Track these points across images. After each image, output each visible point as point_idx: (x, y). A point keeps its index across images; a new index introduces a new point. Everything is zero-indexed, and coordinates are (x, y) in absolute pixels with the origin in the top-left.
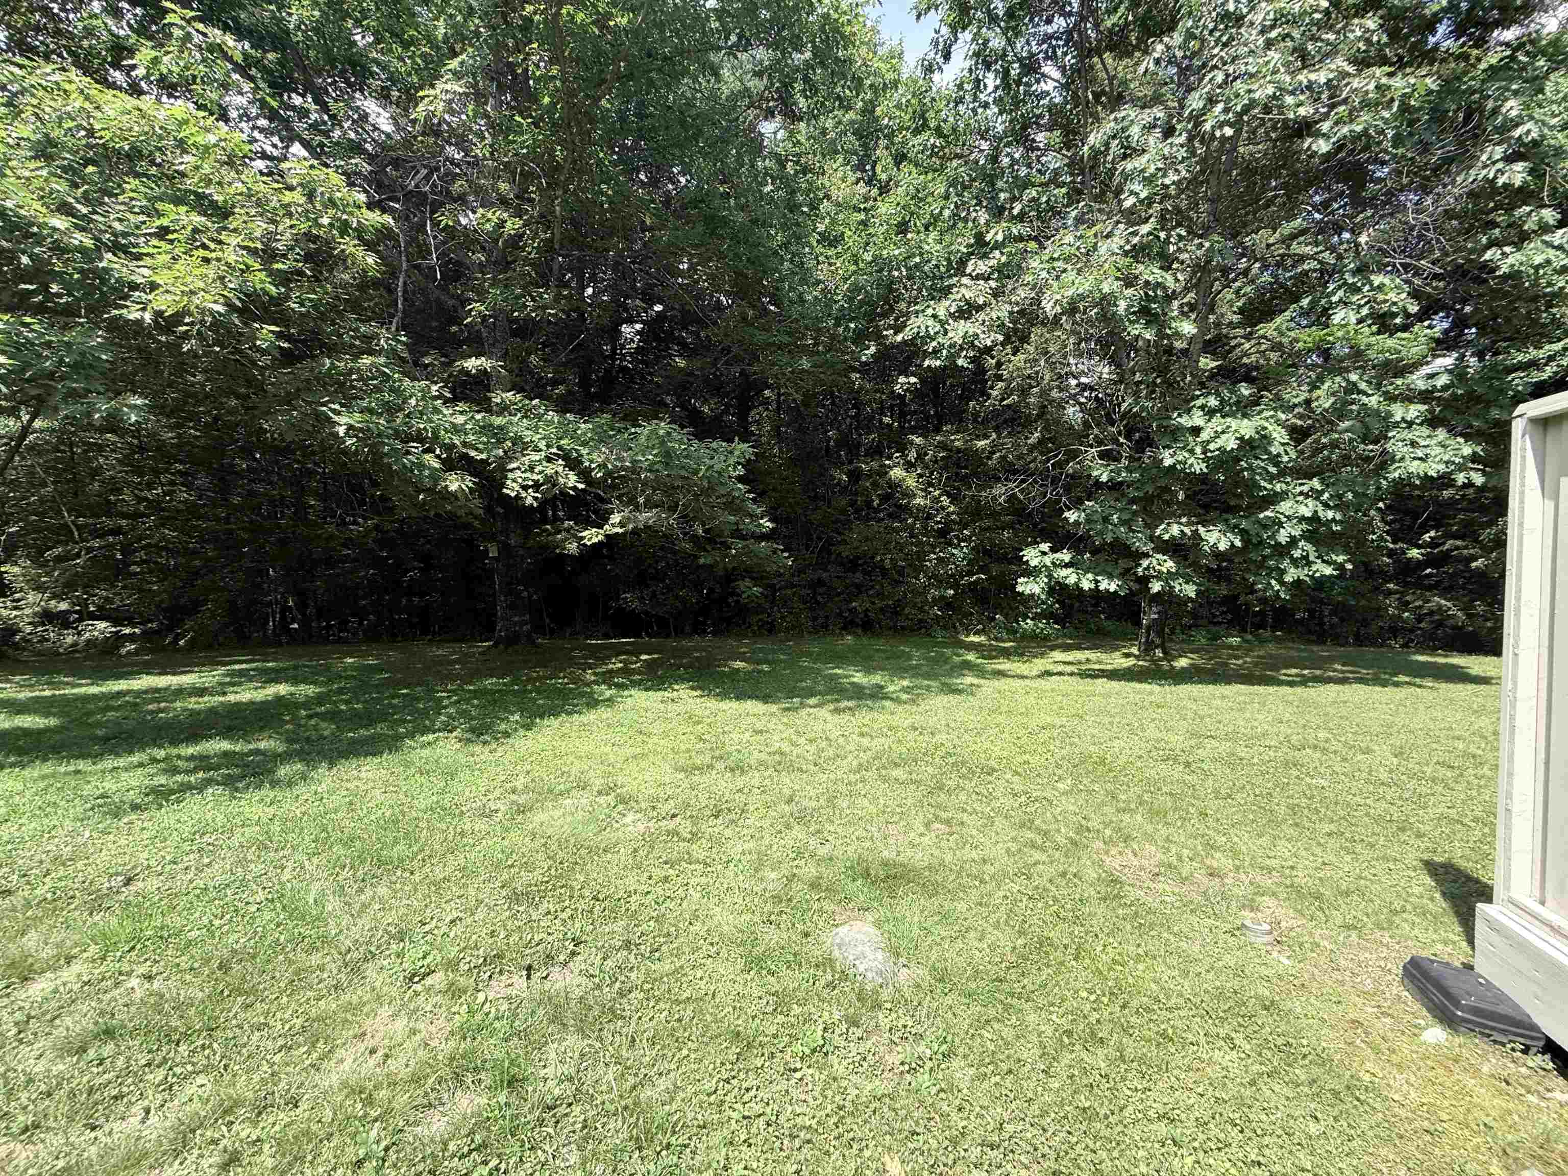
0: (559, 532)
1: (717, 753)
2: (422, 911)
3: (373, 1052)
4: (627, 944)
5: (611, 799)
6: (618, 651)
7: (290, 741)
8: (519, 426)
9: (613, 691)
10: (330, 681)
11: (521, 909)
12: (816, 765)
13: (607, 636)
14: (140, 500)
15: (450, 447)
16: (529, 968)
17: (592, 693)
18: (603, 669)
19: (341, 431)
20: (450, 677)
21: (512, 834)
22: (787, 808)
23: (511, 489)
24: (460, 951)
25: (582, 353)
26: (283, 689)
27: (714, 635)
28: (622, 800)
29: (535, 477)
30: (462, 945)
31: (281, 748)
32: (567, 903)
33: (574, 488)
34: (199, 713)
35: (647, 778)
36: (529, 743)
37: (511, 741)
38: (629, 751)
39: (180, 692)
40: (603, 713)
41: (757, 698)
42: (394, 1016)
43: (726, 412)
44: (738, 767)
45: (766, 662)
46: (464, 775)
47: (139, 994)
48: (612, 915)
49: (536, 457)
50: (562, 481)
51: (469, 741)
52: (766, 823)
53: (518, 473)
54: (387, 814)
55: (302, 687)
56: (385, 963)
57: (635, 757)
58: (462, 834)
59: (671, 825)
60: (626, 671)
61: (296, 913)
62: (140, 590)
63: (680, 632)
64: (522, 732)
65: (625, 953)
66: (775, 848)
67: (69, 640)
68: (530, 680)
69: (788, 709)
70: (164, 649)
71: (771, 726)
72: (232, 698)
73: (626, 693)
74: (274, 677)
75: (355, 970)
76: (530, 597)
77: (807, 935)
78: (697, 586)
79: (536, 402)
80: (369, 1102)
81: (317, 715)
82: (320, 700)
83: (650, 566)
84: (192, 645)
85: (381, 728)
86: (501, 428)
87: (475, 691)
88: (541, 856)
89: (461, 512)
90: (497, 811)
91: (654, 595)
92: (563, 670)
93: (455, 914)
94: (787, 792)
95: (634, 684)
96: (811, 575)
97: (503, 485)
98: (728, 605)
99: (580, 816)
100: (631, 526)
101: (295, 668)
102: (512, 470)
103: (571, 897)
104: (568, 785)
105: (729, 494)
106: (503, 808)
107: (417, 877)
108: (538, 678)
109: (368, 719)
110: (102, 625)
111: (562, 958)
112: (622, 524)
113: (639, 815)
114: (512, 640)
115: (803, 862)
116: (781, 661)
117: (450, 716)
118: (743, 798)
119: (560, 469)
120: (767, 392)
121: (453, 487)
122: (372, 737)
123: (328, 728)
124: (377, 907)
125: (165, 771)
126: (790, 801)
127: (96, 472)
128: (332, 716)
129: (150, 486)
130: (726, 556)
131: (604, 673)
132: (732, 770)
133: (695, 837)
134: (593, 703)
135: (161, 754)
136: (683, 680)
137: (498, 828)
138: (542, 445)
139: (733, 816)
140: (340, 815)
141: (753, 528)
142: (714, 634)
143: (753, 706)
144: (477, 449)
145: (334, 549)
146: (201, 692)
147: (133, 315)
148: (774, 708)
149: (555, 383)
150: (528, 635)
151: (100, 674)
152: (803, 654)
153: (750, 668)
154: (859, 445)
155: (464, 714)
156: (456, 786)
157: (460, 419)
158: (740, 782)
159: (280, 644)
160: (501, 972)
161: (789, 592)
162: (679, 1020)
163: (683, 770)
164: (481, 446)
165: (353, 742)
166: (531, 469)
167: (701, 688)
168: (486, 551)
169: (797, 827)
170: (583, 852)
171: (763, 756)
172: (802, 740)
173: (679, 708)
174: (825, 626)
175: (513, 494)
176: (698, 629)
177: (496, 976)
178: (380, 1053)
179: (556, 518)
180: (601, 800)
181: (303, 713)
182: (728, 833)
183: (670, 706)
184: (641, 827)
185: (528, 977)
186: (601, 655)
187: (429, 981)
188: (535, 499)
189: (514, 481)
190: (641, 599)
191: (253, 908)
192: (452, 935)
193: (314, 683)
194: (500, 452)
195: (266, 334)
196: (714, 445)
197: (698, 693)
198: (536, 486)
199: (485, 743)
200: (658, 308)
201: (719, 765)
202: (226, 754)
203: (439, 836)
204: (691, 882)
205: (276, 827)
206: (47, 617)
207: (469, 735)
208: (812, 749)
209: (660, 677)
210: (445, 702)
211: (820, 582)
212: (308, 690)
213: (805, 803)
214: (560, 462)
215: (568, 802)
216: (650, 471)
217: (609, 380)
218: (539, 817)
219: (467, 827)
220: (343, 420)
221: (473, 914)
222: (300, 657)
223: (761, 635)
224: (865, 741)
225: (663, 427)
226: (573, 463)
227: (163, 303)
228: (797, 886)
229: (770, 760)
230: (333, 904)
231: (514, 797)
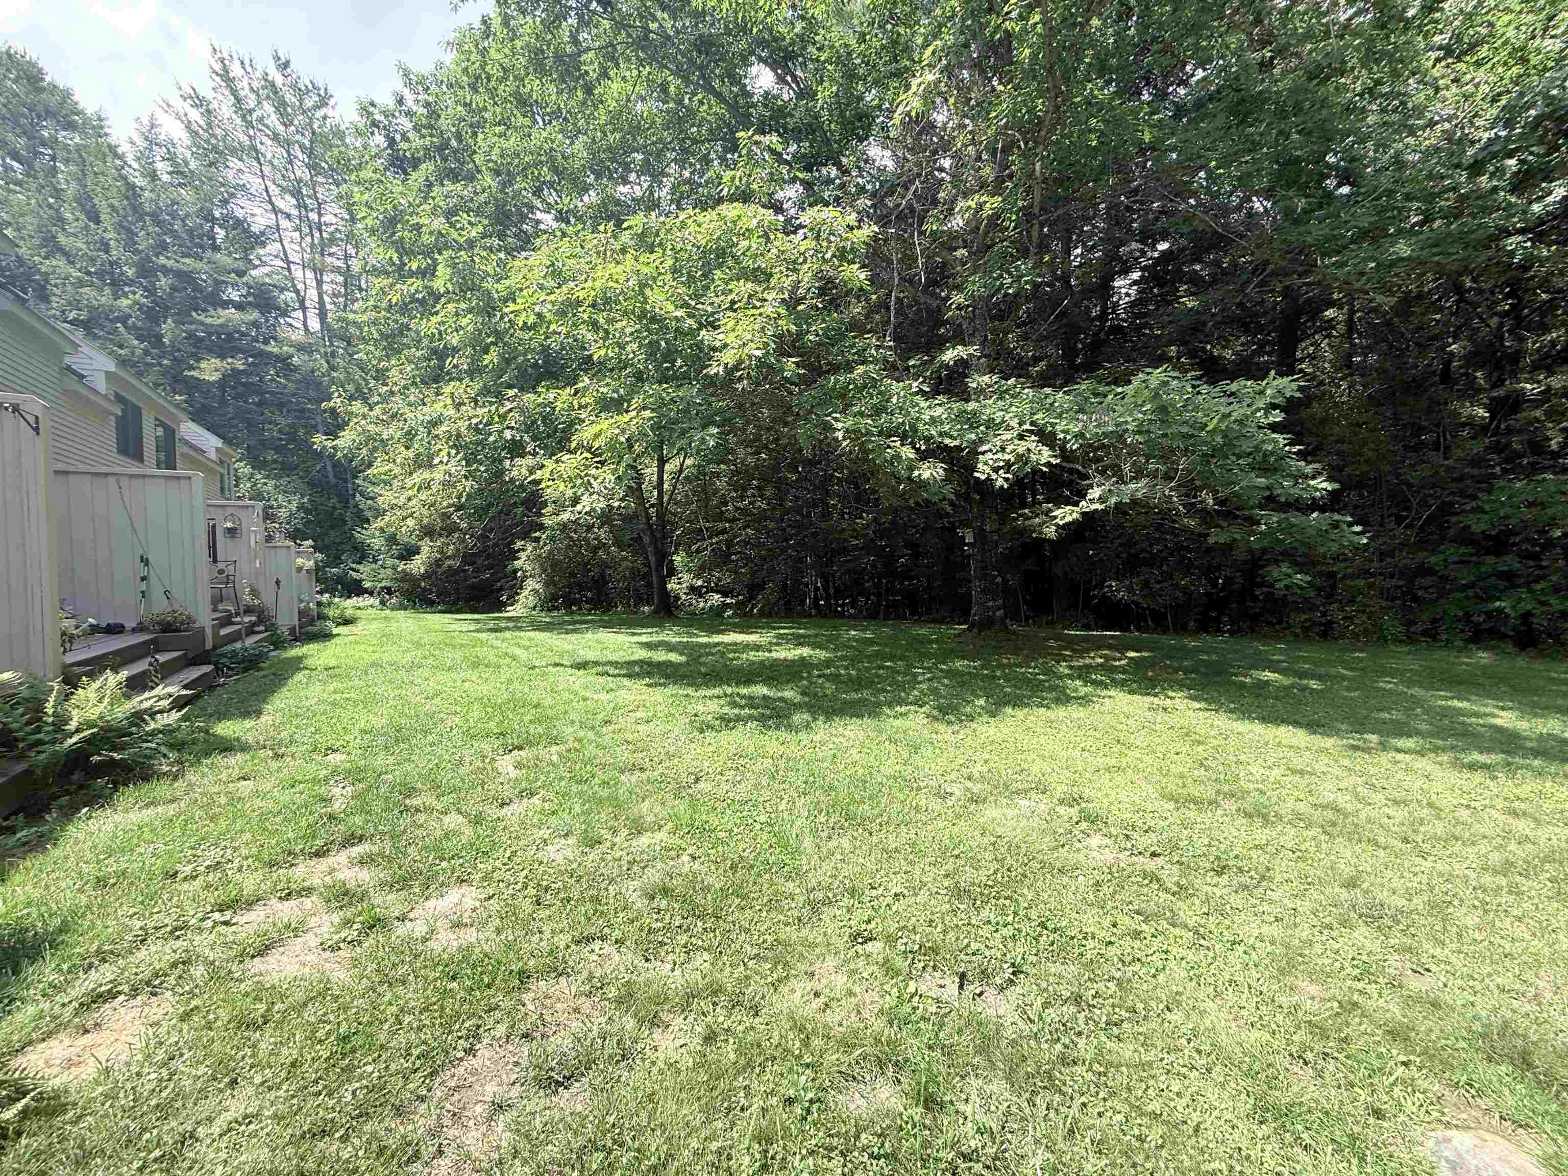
0: (1037, 516)
1: (1226, 788)
2: (872, 875)
3: (817, 995)
4: (1077, 999)
5: (1074, 812)
6: (1099, 644)
7: (804, 694)
8: (991, 409)
9: (1089, 689)
10: (836, 649)
11: (962, 907)
12: (1406, 841)
13: (1087, 627)
14: (737, 509)
15: (928, 439)
16: (963, 976)
17: (1065, 687)
18: (1081, 663)
19: (840, 435)
20: (927, 656)
21: (962, 823)
22: (1344, 894)
23: (982, 472)
24: (899, 929)
25: (1065, 321)
26: (805, 651)
27: (1232, 635)
28: (1086, 817)
29: (1007, 457)
30: (902, 924)
31: (798, 699)
32: (1010, 919)
33: (1048, 464)
34: (754, 663)
35: (1122, 797)
36: (992, 732)
37: (974, 725)
38: (1101, 761)
39: (747, 647)
40: (1076, 712)
41: (1297, 724)
42: (837, 969)
43: (1260, 351)
44: (1259, 814)
45: (1319, 678)
46: (927, 751)
47: (685, 869)
48: (1059, 953)
49: (1008, 436)
50: (1033, 457)
51: (936, 719)
52: (1304, 906)
53: (989, 455)
54: (860, 773)
55: (817, 651)
56: (838, 913)
57: (1108, 770)
58: (917, 809)
59: (1151, 865)
60: (1107, 669)
61: (781, 840)
62: (736, 573)
63: (1181, 628)
64: (985, 718)
65: (1073, 1009)
66: (1318, 948)
67: (702, 605)
68: (1001, 666)
69: (1355, 748)
70: (745, 614)
71: (1319, 767)
72: (774, 655)
73: (1105, 693)
74: (800, 641)
75: (815, 907)
76: (1005, 582)
77: (1378, 1114)
78: (1209, 572)
79: (1012, 381)
80: (806, 1043)
81: (824, 676)
82: (828, 663)
83: (1143, 550)
84: (762, 613)
85: (866, 694)
86: (974, 413)
87: (947, 672)
88: (988, 855)
89: (935, 499)
90: (951, 794)
91: (1146, 584)
92: (1034, 659)
93: (899, 889)
94: (1347, 871)
95: (1115, 683)
96: (1405, 560)
97: (974, 469)
98: (1255, 599)
99: (1035, 822)
100: (1113, 500)
101: (816, 636)
102: (983, 453)
103: (1016, 914)
104: (1026, 785)
105: (1257, 448)
106: (958, 793)
107: (875, 839)
108: (1010, 666)
109: (858, 684)
110: (717, 597)
111: (998, 981)
112: (1101, 500)
113: (1107, 841)
114: (987, 624)
115: (1372, 989)
116: (1344, 678)
117: (922, 692)
118: (1266, 857)
119: (1032, 446)
120: (1330, 313)
121: (926, 475)
122: (859, 700)
123: (830, 688)
124: (839, 857)
125: (729, 704)
126: (1351, 884)
127: (716, 491)
128: (835, 678)
129: (742, 498)
130: (1254, 533)
131: (1080, 668)
132: (1248, 815)
133: (1181, 891)
134: (1063, 699)
135: (729, 690)
136: (1181, 686)
137: (950, 812)
138: (1014, 423)
139: (1245, 880)
140: (826, 765)
141: (1296, 492)
142: (1232, 633)
143: (1287, 734)
144: (951, 437)
145: (846, 540)
146: (757, 648)
147: (713, 371)
148: (1329, 742)
149: (1036, 360)
150: (1002, 620)
151: (712, 631)
152: (1385, 672)
153: (1286, 681)
154: (1516, 357)
155: (935, 691)
156: (917, 760)
157: (939, 411)
158: (1262, 835)
159: (810, 616)
160: (935, 968)
161: (1361, 583)
162: (1141, 1139)
163: (1171, 798)
164: (955, 434)
165: (845, 702)
166: (1003, 449)
167: (1206, 700)
168: (963, 538)
169: (1363, 929)
170: (1034, 865)
171: (1302, 807)
172: (1379, 798)
173: (1176, 720)
174: (1431, 635)
175: (983, 477)
176: (1206, 626)
177: (930, 970)
178: (822, 999)
179: (1034, 502)
180: (1062, 810)
181: (816, 672)
182: (1237, 900)
183: (1160, 717)
184: (1109, 856)
185: (961, 987)
186: (1079, 647)
187: (869, 947)
188: (1006, 479)
189: (986, 463)
190: (1130, 589)
191: (758, 826)
192: (894, 908)
193: (826, 649)
194: (973, 436)
195: (790, 364)
196: (1234, 387)
197: (1202, 705)
198: (1008, 465)
199: (949, 723)
200: (1163, 246)
201: (1230, 806)
202: (765, 697)
203: (897, 806)
204: (1174, 951)
205: (782, 764)
206: (693, 589)
207: (935, 712)
208: (1400, 814)
209: (1150, 679)
210: (920, 678)
211: (1424, 570)
212: (822, 654)
213: (1382, 895)
214: (1033, 438)
215: (1025, 803)
216: (1139, 432)
217: (1096, 345)
218: (990, 813)
219: (923, 802)
220: (840, 425)
221: (916, 895)
222: (821, 627)
223: (1307, 638)
224: (1522, 826)
225: (1157, 375)
226: (1046, 437)
227: (729, 357)
228: (1356, 1025)
229: (1317, 815)
230: (808, 842)
231: (969, 784)
